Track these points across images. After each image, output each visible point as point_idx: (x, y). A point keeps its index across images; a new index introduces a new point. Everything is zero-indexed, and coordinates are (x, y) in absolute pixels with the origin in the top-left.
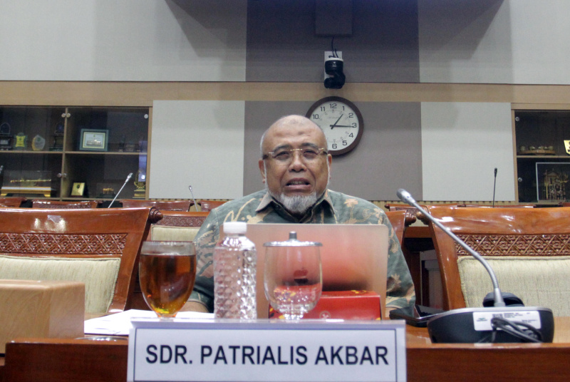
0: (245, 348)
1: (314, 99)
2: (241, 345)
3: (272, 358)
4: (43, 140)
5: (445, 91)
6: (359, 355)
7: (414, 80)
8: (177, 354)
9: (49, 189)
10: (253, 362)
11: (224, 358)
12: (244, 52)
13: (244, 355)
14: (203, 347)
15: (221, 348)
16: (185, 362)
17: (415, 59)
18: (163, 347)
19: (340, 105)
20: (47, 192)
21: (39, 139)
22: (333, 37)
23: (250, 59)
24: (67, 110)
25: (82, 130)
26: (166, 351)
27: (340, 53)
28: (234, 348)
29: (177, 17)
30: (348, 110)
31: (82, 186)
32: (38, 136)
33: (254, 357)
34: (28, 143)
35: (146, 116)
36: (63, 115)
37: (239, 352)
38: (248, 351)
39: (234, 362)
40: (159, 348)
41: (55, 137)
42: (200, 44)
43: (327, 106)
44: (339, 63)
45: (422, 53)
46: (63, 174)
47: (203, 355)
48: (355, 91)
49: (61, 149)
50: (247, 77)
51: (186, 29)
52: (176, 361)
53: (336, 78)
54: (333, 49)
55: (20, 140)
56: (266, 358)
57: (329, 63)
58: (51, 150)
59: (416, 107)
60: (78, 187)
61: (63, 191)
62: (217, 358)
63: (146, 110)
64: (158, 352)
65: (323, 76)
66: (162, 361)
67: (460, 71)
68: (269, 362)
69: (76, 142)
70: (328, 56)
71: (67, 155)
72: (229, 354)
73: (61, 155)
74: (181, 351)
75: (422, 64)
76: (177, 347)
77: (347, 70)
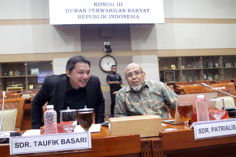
0: (221, 127)
1: (102, 56)
2: (221, 126)
3: (228, 129)
4: (18, 72)
5: (139, 52)
7: (130, 49)
8: (206, 130)
9: (22, 87)
10: (223, 130)
11: (217, 130)
12: (80, 43)
13: (222, 129)
14: (212, 128)
15: (216, 128)
16: (208, 132)
17: (130, 44)
18: (202, 129)
19: (109, 58)
20: (22, 88)
21: (17, 72)
22: (106, 37)
23: (82, 45)
24: (26, 63)
25: (31, 69)
26: (203, 130)
27: (109, 42)
28: (219, 127)
29: (59, 32)
30: (112, 59)
31: (32, 86)
32: (17, 71)
33: (224, 129)
34: (14, 75)
35: (51, 63)
36: (25, 64)
37: (220, 128)
38: (222, 128)
39: (219, 131)
40: (201, 129)
41: (22, 71)
42: (66, 41)
43: (106, 58)
44: (109, 45)
45: (132, 42)
46: (27, 82)
47: (212, 130)
48: (113, 54)
49: (25, 75)
50: (81, 50)
51: (62, 36)
52: (206, 132)
53: (109, 50)
54: (106, 41)
55: (11, 73)
56: (226, 129)
57: (106, 46)
58: (21, 75)
59: (131, 57)
60: (31, 86)
61: (27, 88)
62: (216, 130)
63: (51, 62)
64: (201, 131)
65: (104, 50)
66: (203, 133)
67: (143, 46)
68: (227, 130)
69: (29, 72)
70: (105, 43)
71: (27, 77)
72: (218, 129)
73: (25, 77)
74: (207, 129)
75: (132, 45)
76: (206, 129)
77: (111, 47)
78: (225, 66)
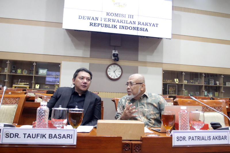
0: (198, 137)
1: (110, 64)
2: (197, 136)
3: (204, 139)
4: (27, 71)
5: (145, 63)
6: (221, 138)
7: (137, 60)
8: (183, 139)
9: (28, 86)
10: (200, 140)
11: (194, 139)
12: (89, 49)
13: (198, 138)
14: (189, 137)
15: (193, 137)
16: (185, 140)
17: (137, 55)
18: (180, 137)
19: (116, 66)
20: (28, 87)
21: (25, 71)
22: (115, 46)
23: (91, 51)
24: (35, 63)
25: (39, 69)
26: (181, 138)
27: (117, 51)
28: (196, 137)
29: (70, 37)
30: (118, 68)
31: (39, 85)
32: (25, 70)
33: (200, 139)
34: (22, 73)
35: (60, 66)
36: (34, 64)
37: (197, 138)
38: (199, 138)
39: (196, 140)
40: (179, 137)
41: (30, 70)
42: (77, 46)
43: (113, 66)
44: (117, 54)
45: (139, 53)
46: (33, 82)
47: (189, 139)
48: (120, 63)
49: (33, 74)
50: (90, 56)
51: (73, 41)
53: (116, 58)
54: (115, 50)
55: (19, 71)
56: (202, 139)
57: (114, 54)
58: (29, 74)
59: (137, 68)
60: (37, 86)
61: (33, 87)
62: (192, 139)
63: (60, 64)
64: (179, 138)
65: (112, 58)
66: (180, 141)
67: (149, 58)
68: (203, 140)
69: (37, 72)
70: (114, 52)
71: (35, 76)
72: (195, 138)
73: (33, 76)
74: (184, 138)
75: (139, 56)
76: (183, 137)
77: (119, 56)
78: (225, 84)
